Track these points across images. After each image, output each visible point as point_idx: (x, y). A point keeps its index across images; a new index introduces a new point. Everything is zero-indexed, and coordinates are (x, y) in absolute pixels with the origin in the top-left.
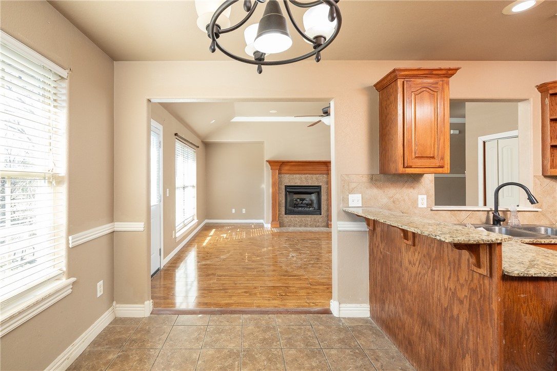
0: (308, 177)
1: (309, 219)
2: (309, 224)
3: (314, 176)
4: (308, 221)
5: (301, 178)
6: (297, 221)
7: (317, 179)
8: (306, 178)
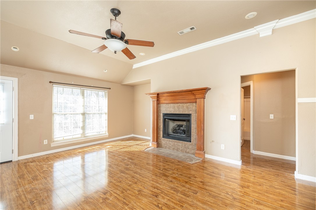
0: (179, 105)
1: (181, 145)
2: (181, 149)
3: (185, 105)
4: (179, 146)
5: (175, 107)
6: (171, 144)
7: (187, 107)
8: (178, 107)
